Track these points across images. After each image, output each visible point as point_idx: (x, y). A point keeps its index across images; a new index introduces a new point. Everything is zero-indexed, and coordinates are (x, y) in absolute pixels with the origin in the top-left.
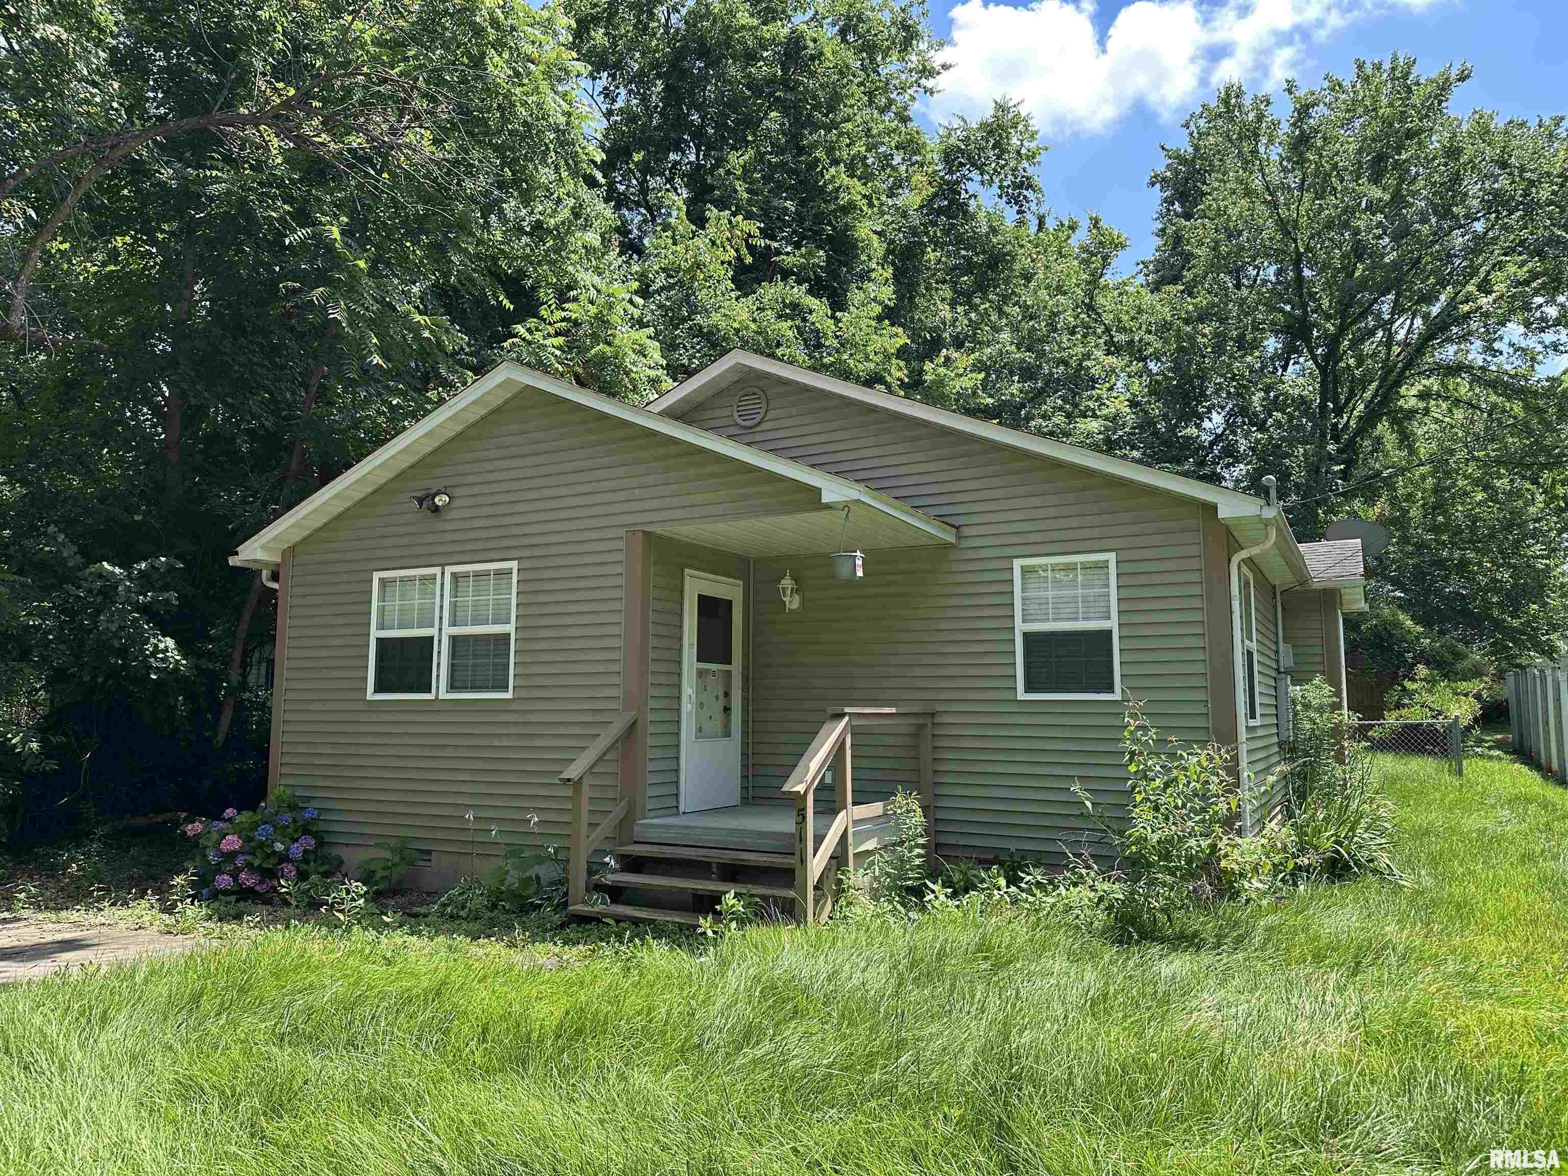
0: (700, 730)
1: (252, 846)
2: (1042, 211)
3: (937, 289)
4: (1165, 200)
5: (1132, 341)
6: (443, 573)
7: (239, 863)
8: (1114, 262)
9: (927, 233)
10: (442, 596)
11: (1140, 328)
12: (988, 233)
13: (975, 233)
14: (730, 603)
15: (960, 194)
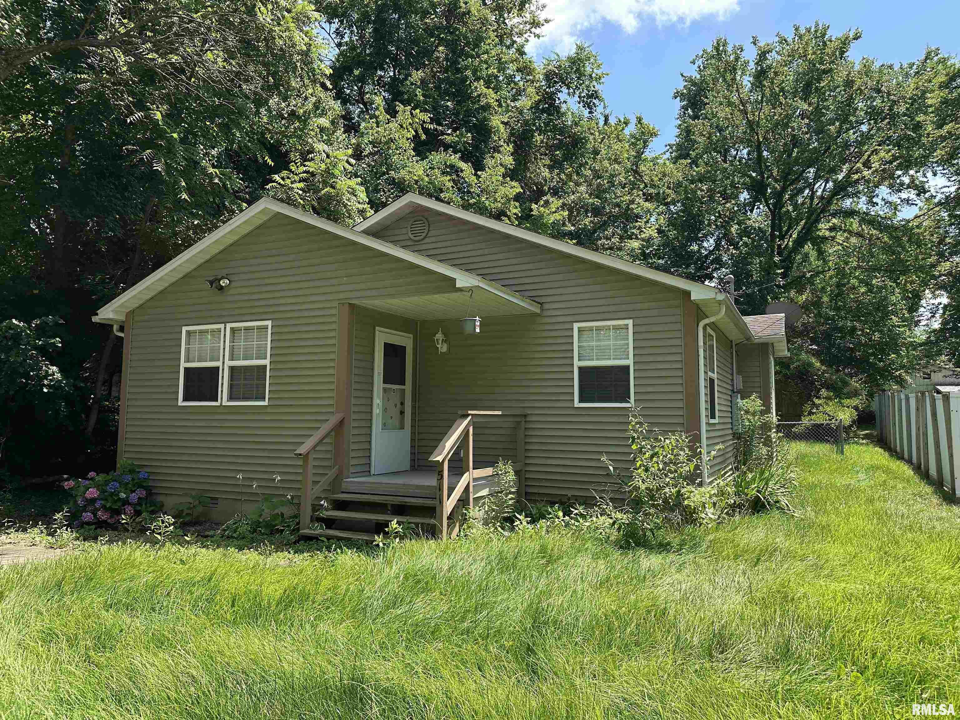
0: (384, 424)
1: (104, 495)
2: (607, 112)
3: (541, 159)
4: (683, 107)
5: (659, 193)
6: (225, 328)
7: (97, 505)
8: (651, 145)
9: (534, 125)
10: (225, 341)
11: (664, 185)
12: (572, 125)
13: (564, 125)
14: (405, 348)
15: (555, 101)
